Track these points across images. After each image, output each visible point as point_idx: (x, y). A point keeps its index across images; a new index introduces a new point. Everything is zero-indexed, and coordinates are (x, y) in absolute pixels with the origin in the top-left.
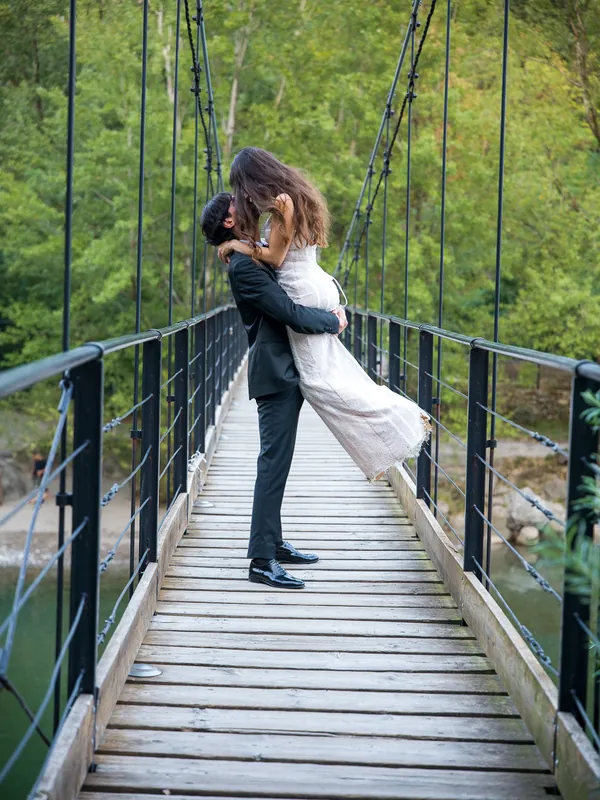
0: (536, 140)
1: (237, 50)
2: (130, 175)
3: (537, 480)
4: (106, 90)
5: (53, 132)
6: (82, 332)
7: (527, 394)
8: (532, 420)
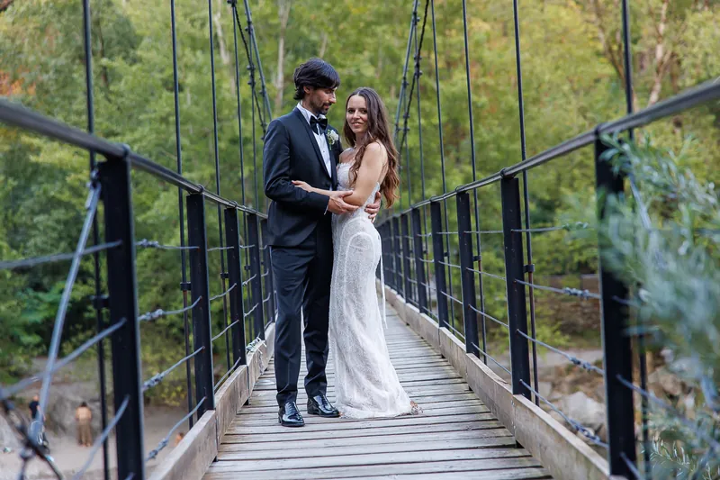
0: (559, 72)
1: (281, 11)
2: (191, 132)
3: (588, 384)
4: (165, 56)
5: (120, 100)
6: (157, 279)
7: (572, 306)
8: (579, 329)
